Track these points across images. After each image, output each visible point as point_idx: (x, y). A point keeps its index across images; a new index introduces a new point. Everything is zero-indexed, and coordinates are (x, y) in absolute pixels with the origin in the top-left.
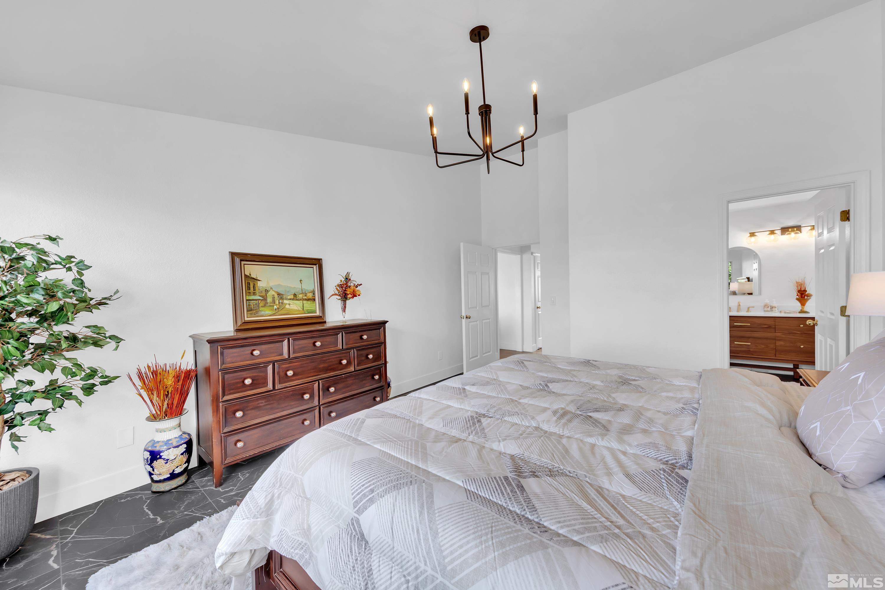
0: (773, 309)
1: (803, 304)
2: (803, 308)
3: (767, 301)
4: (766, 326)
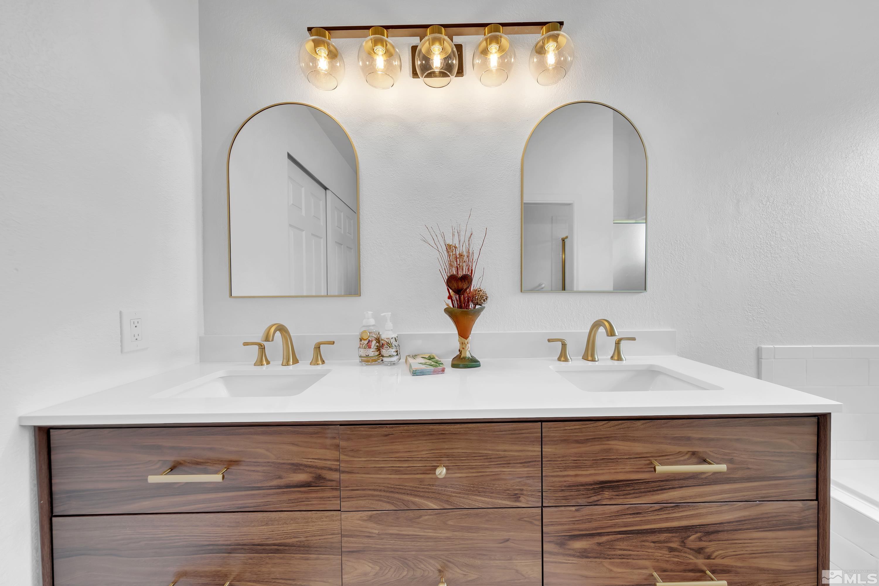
0: (384, 352)
1: (464, 332)
2: (465, 345)
3: (370, 320)
4: (302, 477)
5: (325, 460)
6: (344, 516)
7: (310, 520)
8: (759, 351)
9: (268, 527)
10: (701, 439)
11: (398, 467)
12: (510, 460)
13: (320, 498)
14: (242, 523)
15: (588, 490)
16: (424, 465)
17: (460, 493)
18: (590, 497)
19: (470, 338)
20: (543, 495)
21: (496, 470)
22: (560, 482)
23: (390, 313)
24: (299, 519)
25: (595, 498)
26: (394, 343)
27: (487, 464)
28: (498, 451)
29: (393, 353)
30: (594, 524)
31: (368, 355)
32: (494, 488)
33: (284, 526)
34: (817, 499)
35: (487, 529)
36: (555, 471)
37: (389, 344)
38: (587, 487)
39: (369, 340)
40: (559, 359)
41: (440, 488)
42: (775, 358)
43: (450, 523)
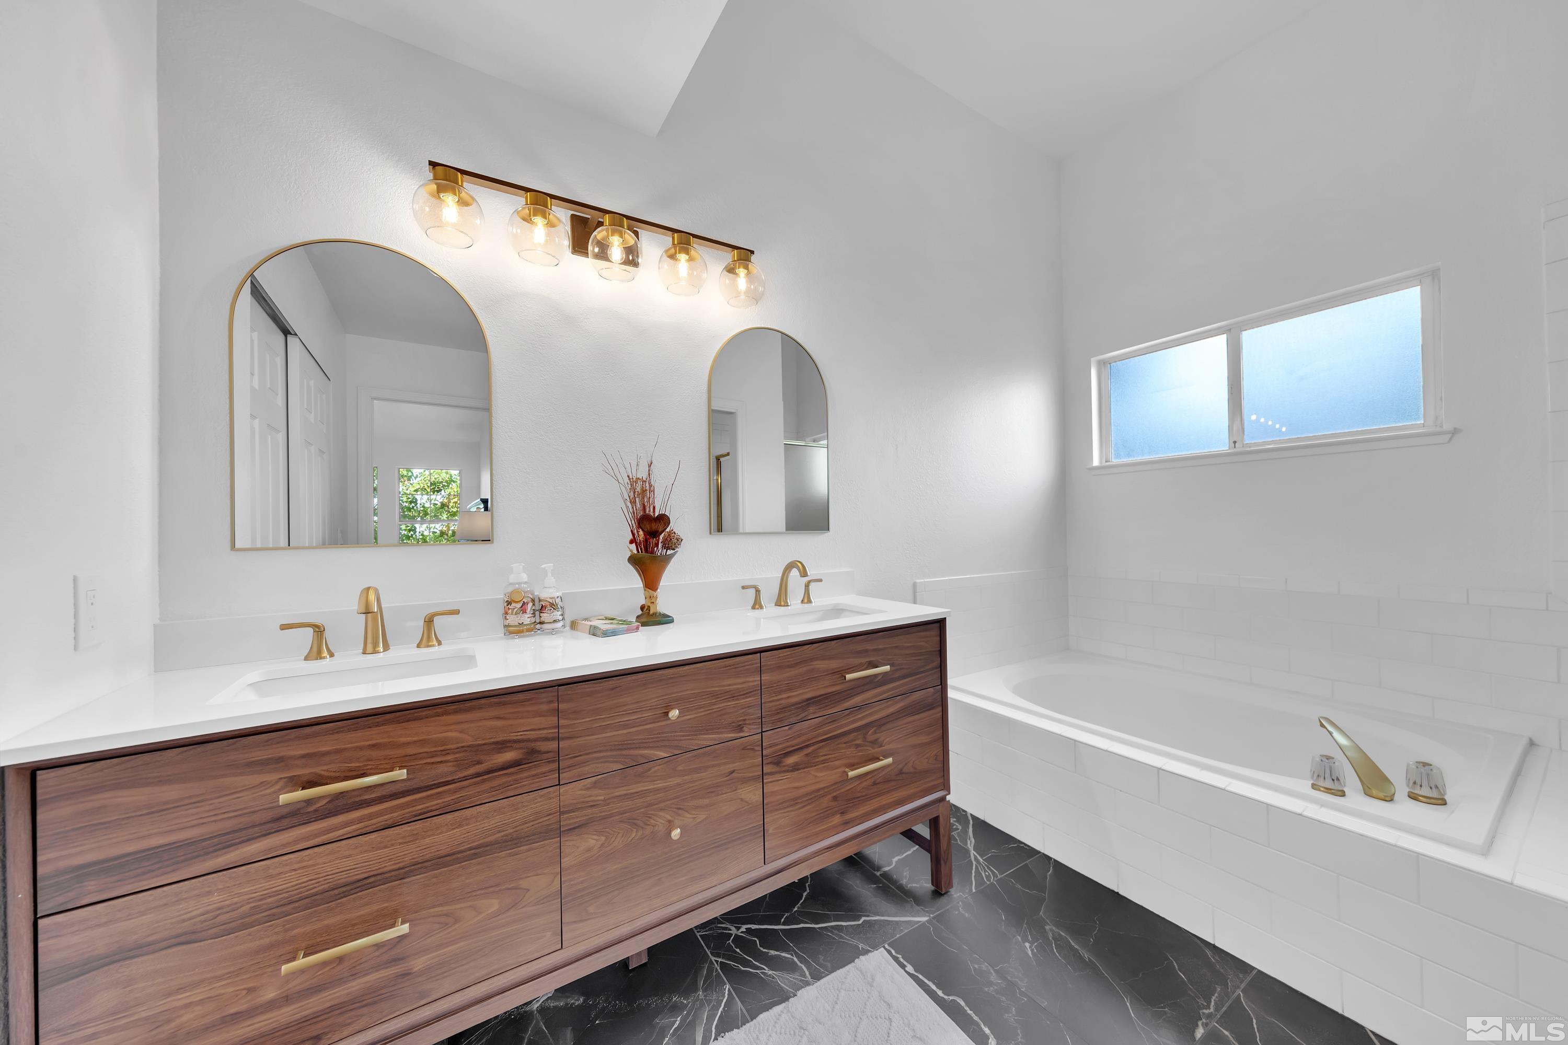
0: (545, 617)
1: (651, 583)
2: (652, 599)
3: (519, 577)
4: (509, 756)
5: (540, 729)
6: (564, 789)
7: (520, 805)
8: (915, 585)
9: (461, 829)
10: (875, 650)
11: (627, 721)
12: (734, 694)
13: (534, 776)
14: (424, 833)
15: (798, 708)
16: (653, 714)
17: (688, 736)
18: (800, 714)
19: (659, 590)
20: (763, 721)
21: (723, 705)
22: (775, 706)
23: (552, 564)
24: (504, 808)
25: (803, 715)
26: (560, 604)
27: (714, 701)
28: (724, 686)
29: (558, 616)
30: (803, 738)
31: (523, 623)
32: (720, 724)
33: (485, 821)
34: (941, 685)
35: (713, 766)
36: (772, 697)
37: (554, 605)
38: (797, 706)
39: (524, 602)
40: (753, 608)
41: (670, 735)
42: (925, 591)
43: (680, 768)
